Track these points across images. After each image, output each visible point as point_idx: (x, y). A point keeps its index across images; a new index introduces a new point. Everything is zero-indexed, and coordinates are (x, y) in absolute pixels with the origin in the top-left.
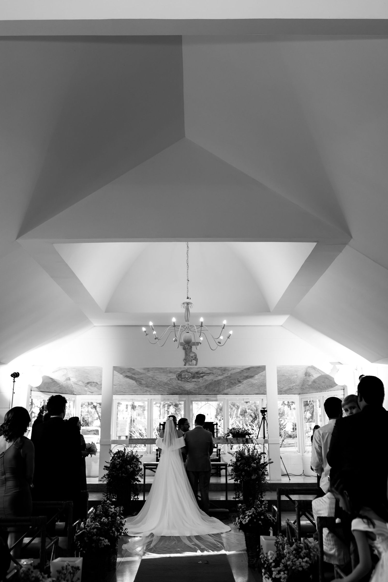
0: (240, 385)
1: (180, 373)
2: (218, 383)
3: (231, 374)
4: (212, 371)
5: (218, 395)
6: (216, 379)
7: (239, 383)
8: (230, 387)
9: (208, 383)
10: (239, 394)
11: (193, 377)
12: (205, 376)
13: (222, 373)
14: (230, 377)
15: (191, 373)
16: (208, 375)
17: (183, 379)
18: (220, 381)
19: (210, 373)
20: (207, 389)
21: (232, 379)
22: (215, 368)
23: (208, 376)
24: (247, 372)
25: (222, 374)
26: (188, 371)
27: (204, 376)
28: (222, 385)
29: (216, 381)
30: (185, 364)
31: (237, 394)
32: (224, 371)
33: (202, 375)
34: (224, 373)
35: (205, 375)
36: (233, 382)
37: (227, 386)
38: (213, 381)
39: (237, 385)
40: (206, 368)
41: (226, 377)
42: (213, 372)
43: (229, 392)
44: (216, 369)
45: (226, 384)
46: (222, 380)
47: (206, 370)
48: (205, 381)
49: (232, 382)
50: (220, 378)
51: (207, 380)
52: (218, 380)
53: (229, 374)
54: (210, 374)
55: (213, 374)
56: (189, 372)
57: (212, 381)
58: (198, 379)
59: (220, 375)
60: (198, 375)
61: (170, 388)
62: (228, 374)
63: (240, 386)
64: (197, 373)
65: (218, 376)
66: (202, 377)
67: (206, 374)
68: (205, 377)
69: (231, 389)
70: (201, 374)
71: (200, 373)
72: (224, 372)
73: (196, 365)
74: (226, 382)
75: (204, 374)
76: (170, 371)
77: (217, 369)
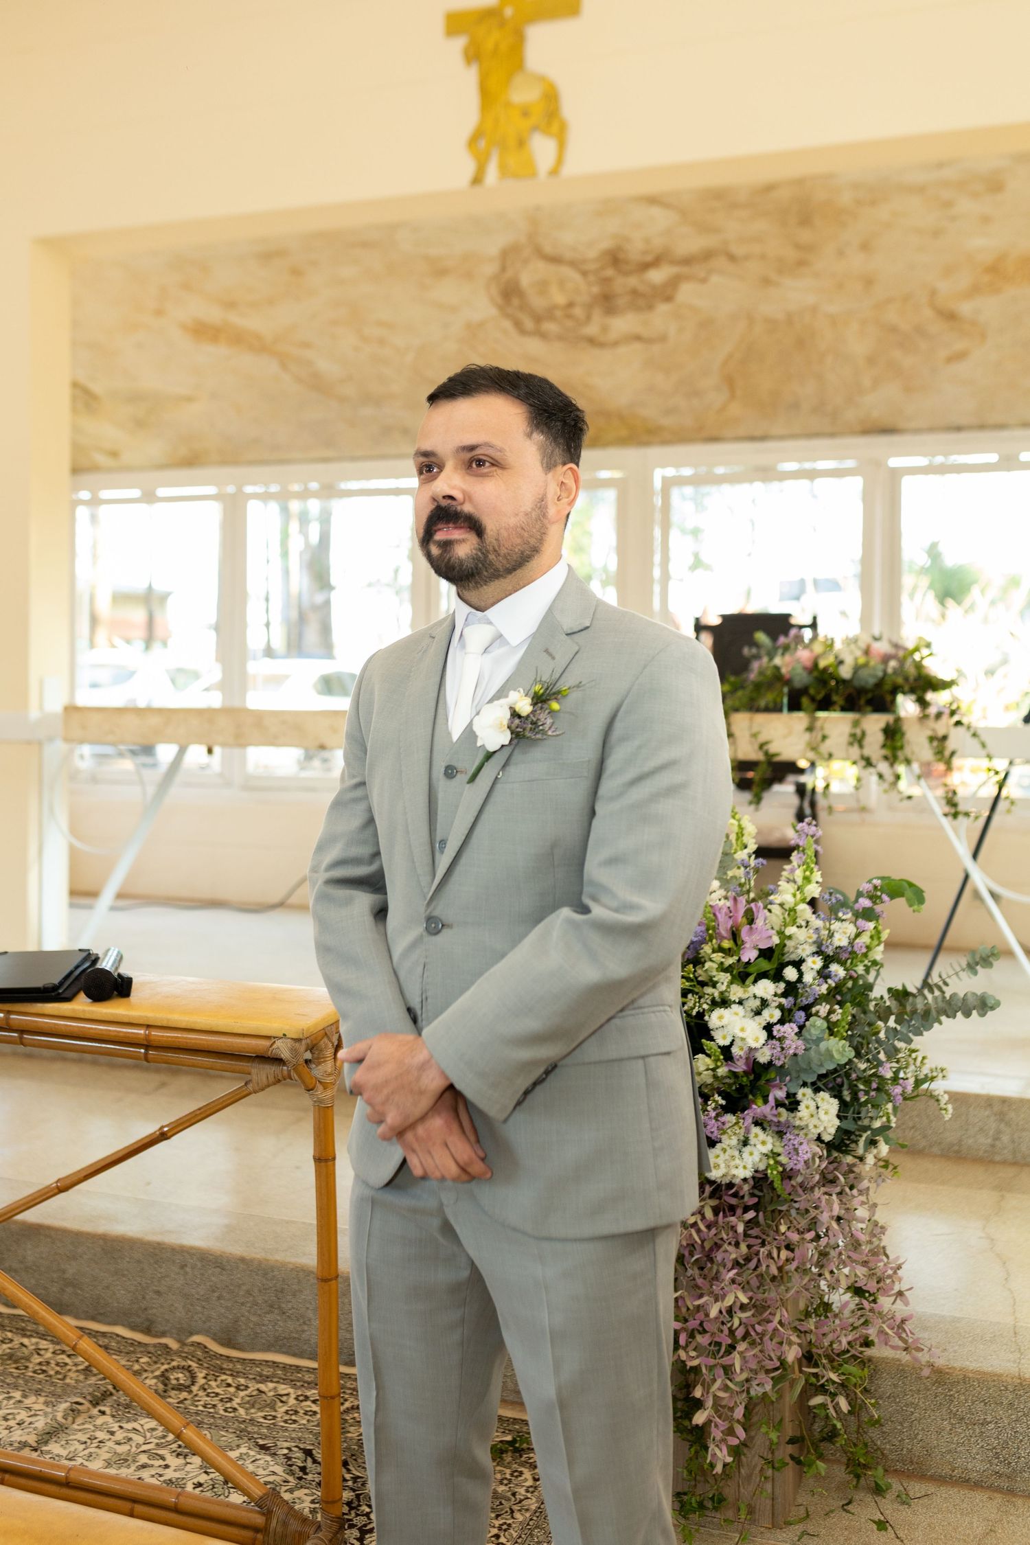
1: (503, 269)
4: (717, 231)
11: (607, 302)
12: (685, 286)
13: (798, 247)
15: (573, 264)
16: (699, 270)
17: (550, 327)
19: (707, 255)
23: (704, 286)
24: (986, 220)
25: (792, 253)
26: (548, 249)
27: (675, 283)
30: (477, 172)
33: (657, 276)
34: (810, 248)
35: (679, 277)
40: (655, 211)
42: (726, 243)
43: (901, 410)
46: (815, 310)
49: (894, 329)
52: (789, 315)
54: (714, 262)
55: (732, 258)
56: (555, 260)
57: (751, 325)
58: (645, 315)
59: (788, 268)
60: (633, 280)
63: (962, 355)
64: (615, 258)
66: (666, 293)
67: (685, 269)
68: (687, 293)
69: (908, 388)
70: (650, 265)
72: (805, 236)
75: (675, 269)
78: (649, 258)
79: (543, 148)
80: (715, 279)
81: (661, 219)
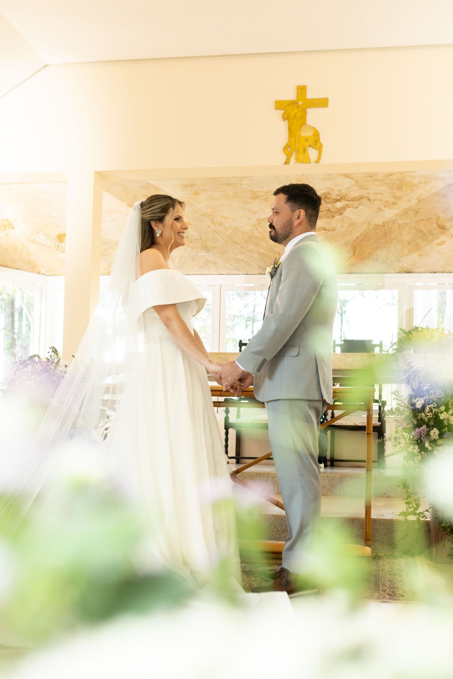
0: (443, 238)
2: (385, 235)
3: (417, 199)
4: (367, 189)
5: (386, 275)
6: (379, 221)
7: (441, 232)
8: (418, 248)
9: (357, 235)
10: (441, 270)
12: (349, 210)
13: (395, 197)
14: (417, 213)
16: (356, 204)
18: (390, 226)
19: (361, 198)
20: (356, 253)
21: (423, 220)
22: (371, 176)
23: (355, 210)
25: (392, 200)
27: (344, 208)
28: (394, 241)
29: (378, 225)
30: (287, 160)
31: (435, 272)
32: (398, 189)
33: (339, 205)
34: (399, 198)
35: (347, 206)
36: (424, 230)
37: (409, 243)
38: (371, 227)
39: (436, 241)
40: (347, 180)
41: (406, 212)
42: (369, 194)
43: (415, 265)
44: (376, 180)
45: (406, 237)
46: (394, 222)
47: (349, 187)
48: (350, 225)
49: (421, 231)
50: (389, 214)
51: (354, 224)
52: (384, 223)
53: (414, 202)
54: (362, 201)
55: (369, 200)
57: (368, 227)
58: (328, 220)
59: (388, 205)
60: (330, 206)
61: (262, 251)
62: (409, 201)
63: (443, 243)
65: (382, 208)
66: (340, 212)
67: (350, 203)
68: (348, 212)
69: (420, 255)
70: (337, 200)
71: (334, 196)
72: (398, 193)
73: (317, 162)
74: (407, 229)
75: (347, 203)
76: (252, 191)
77: (378, 183)
78: (339, 197)
79: (313, 153)
80: (360, 207)
81: (348, 182)
